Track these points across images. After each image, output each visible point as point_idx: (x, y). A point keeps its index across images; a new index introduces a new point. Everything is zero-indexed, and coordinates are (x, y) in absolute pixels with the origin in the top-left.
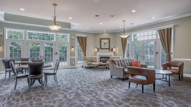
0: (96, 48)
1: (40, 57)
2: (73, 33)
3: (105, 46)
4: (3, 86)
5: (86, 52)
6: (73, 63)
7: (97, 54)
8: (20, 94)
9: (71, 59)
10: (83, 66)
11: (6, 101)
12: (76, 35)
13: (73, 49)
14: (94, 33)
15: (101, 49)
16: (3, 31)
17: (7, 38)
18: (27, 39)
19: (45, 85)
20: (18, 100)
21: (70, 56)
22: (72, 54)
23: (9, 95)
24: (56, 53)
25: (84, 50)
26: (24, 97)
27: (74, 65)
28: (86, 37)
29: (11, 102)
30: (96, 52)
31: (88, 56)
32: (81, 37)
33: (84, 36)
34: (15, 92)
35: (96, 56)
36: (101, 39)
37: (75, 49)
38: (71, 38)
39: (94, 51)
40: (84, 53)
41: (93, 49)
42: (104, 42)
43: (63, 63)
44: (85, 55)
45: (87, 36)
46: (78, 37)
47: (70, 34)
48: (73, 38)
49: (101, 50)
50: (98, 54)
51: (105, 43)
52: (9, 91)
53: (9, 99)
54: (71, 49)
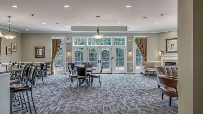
0: (160, 51)
1: (98, 61)
2: (131, 35)
3: (172, 48)
4: (66, 82)
5: (147, 57)
6: (131, 68)
7: (161, 59)
8: (71, 89)
9: (128, 63)
10: (141, 73)
11: (63, 91)
12: (134, 37)
13: (130, 53)
14: (157, 32)
15: (166, 52)
16: (71, 40)
17: (73, 45)
18: (87, 45)
19: (90, 86)
20: (68, 92)
21: (128, 61)
22: (130, 59)
23: (66, 88)
24: (113, 58)
25: (144, 53)
26: (73, 91)
27: (132, 70)
28: (146, 39)
29: (64, 92)
30: (160, 57)
31: (149, 61)
32: (140, 39)
33: (144, 37)
34: (70, 87)
35: (160, 61)
36: (166, 40)
37: (132, 53)
38: (129, 41)
39: (158, 55)
40: (144, 57)
41: (156, 52)
42: (171, 43)
43: (120, 68)
44: (146, 60)
45: (148, 37)
46: (136, 40)
47: (127, 37)
48: (130, 40)
49: (166, 54)
50: (163, 58)
51: (172, 45)
52: (67, 86)
53: (64, 90)
54: (128, 53)
